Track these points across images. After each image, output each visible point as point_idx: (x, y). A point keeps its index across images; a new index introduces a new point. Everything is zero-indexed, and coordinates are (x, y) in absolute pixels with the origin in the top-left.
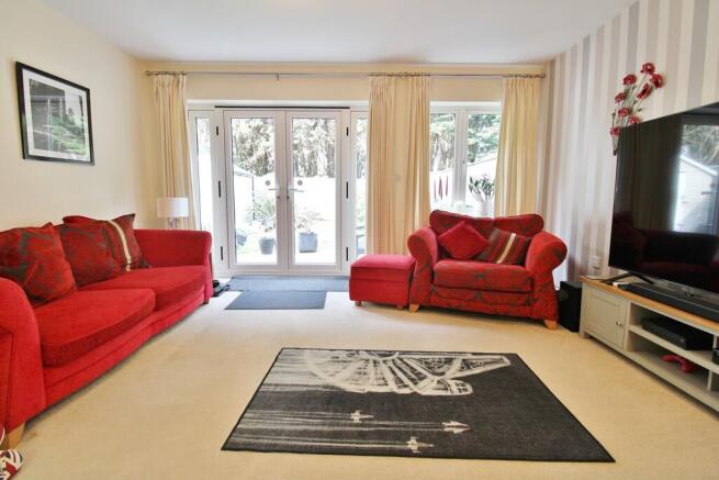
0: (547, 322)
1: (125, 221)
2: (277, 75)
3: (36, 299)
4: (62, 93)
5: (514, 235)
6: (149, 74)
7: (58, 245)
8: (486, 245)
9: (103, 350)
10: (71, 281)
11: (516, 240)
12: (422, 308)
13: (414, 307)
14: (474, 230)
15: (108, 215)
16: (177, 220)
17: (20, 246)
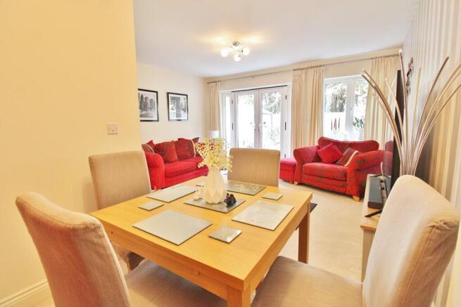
0: (354, 197)
1: (196, 140)
2: (253, 77)
3: (166, 162)
4: (179, 98)
5: (356, 152)
6: (208, 83)
7: (174, 147)
8: (342, 156)
9: (179, 177)
10: (177, 158)
11: (357, 154)
12: (300, 184)
13: (296, 183)
14: (336, 148)
15: (190, 138)
16: (214, 139)
17: (165, 147)
